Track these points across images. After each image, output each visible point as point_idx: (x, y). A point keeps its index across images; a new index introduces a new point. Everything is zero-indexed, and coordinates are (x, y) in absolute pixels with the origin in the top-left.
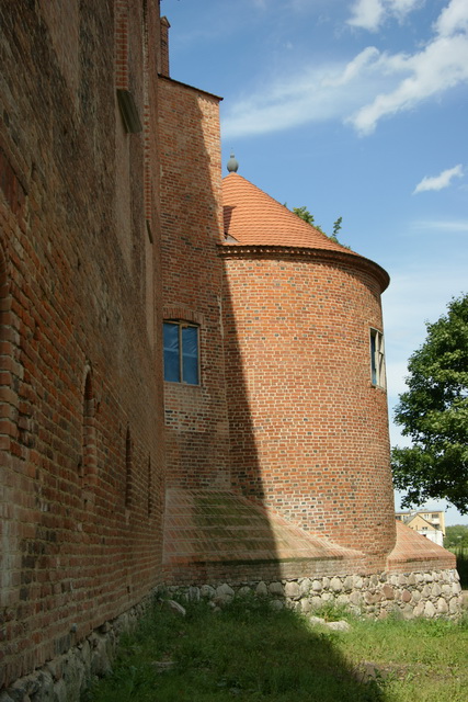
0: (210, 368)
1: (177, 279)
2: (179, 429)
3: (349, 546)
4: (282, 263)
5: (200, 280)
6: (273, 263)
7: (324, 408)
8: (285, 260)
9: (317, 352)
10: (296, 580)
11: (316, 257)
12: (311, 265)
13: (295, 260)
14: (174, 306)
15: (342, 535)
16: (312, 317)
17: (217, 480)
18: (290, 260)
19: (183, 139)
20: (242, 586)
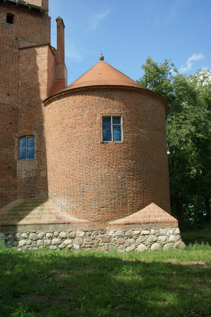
0: (38, 151)
1: (25, 121)
2: (24, 177)
3: (79, 218)
4: (56, 101)
5: (35, 119)
6: (54, 103)
7: (70, 158)
8: (57, 100)
9: (68, 135)
10: (35, 233)
11: (68, 94)
12: (66, 98)
13: (60, 99)
14: (23, 131)
15: (76, 213)
16: (66, 121)
17: (40, 194)
18: (59, 99)
19: (30, 68)
20: (9, 234)
